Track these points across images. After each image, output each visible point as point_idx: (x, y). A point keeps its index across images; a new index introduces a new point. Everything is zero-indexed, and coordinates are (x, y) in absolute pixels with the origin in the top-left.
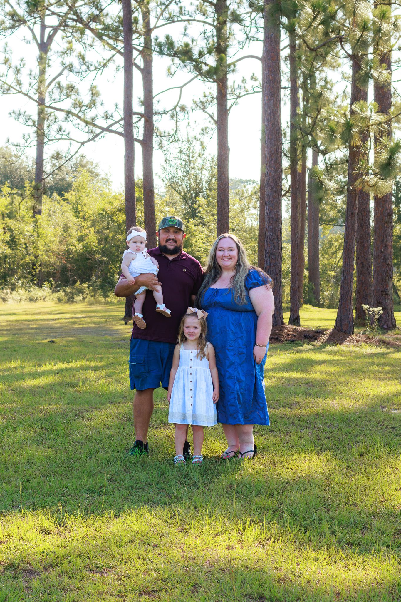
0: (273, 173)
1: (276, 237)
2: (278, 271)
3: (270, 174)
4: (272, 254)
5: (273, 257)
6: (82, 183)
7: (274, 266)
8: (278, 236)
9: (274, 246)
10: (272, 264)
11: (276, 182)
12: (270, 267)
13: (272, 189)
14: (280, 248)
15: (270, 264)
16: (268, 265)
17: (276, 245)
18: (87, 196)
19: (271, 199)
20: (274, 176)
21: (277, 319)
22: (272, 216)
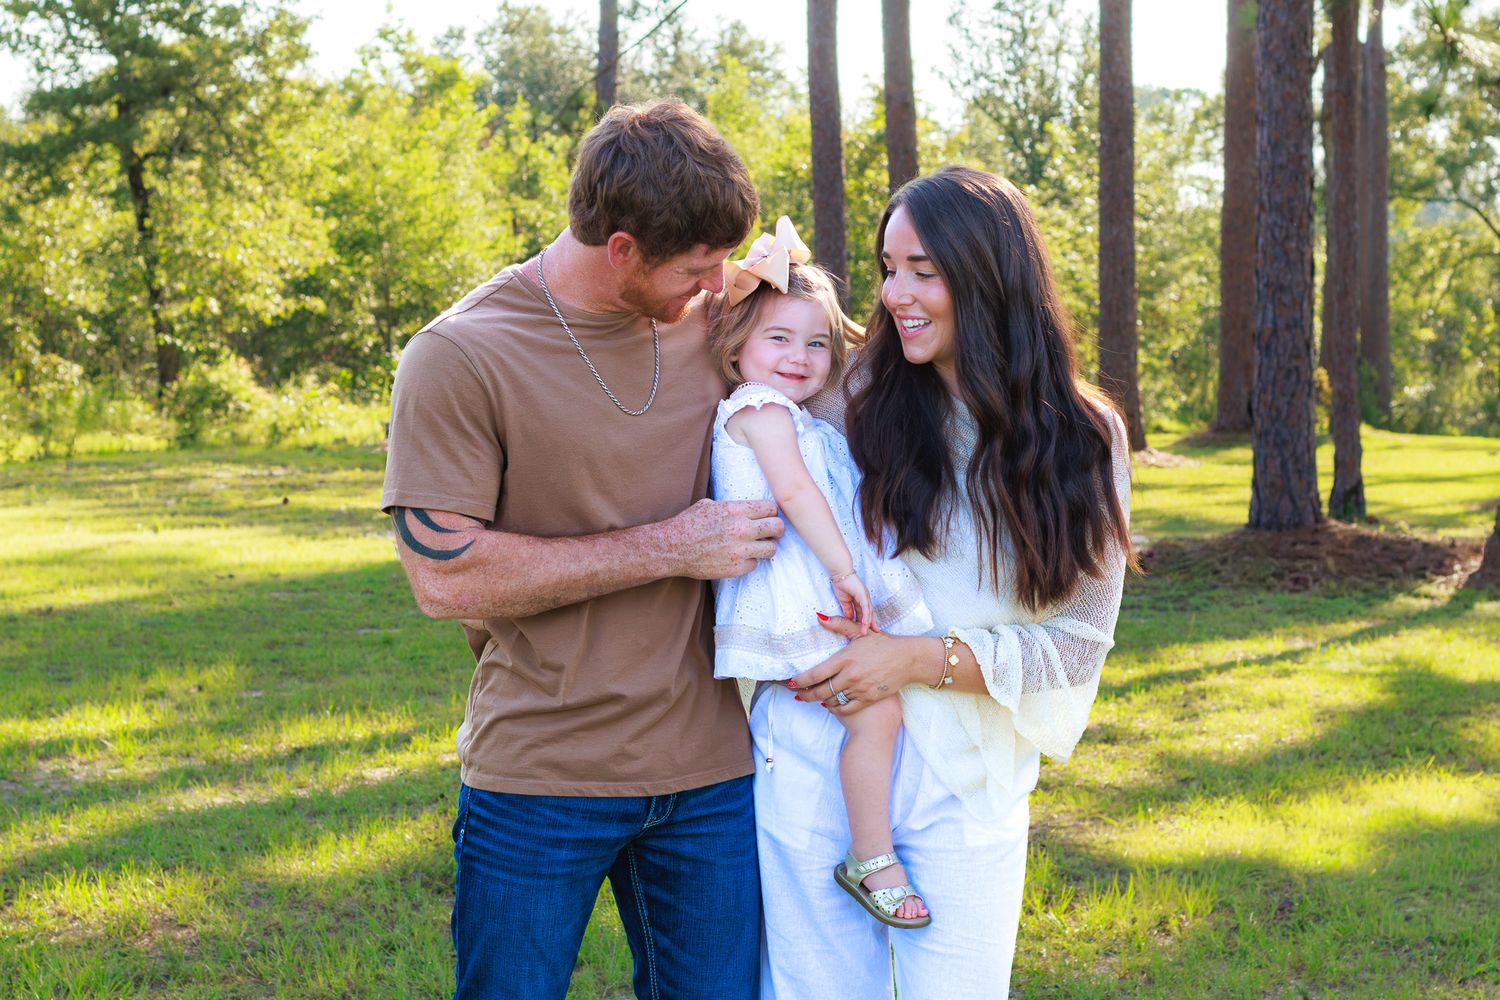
0: (1283, 19)
1: (1293, 230)
2: (1301, 345)
3: (1273, 19)
4: (1281, 288)
5: (1286, 299)
6: (728, 96)
7: (1288, 327)
8: (1300, 227)
9: (1288, 263)
10: (1281, 323)
11: (1293, 46)
12: (1275, 332)
13: (1279, 69)
14: (1307, 268)
15: (1275, 323)
16: (1269, 325)
17: (1294, 256)
18: (740, 130)
19: (1277, 103)
20: (1286, 28)
21: (1301, 504)
22: (1282, 159)
